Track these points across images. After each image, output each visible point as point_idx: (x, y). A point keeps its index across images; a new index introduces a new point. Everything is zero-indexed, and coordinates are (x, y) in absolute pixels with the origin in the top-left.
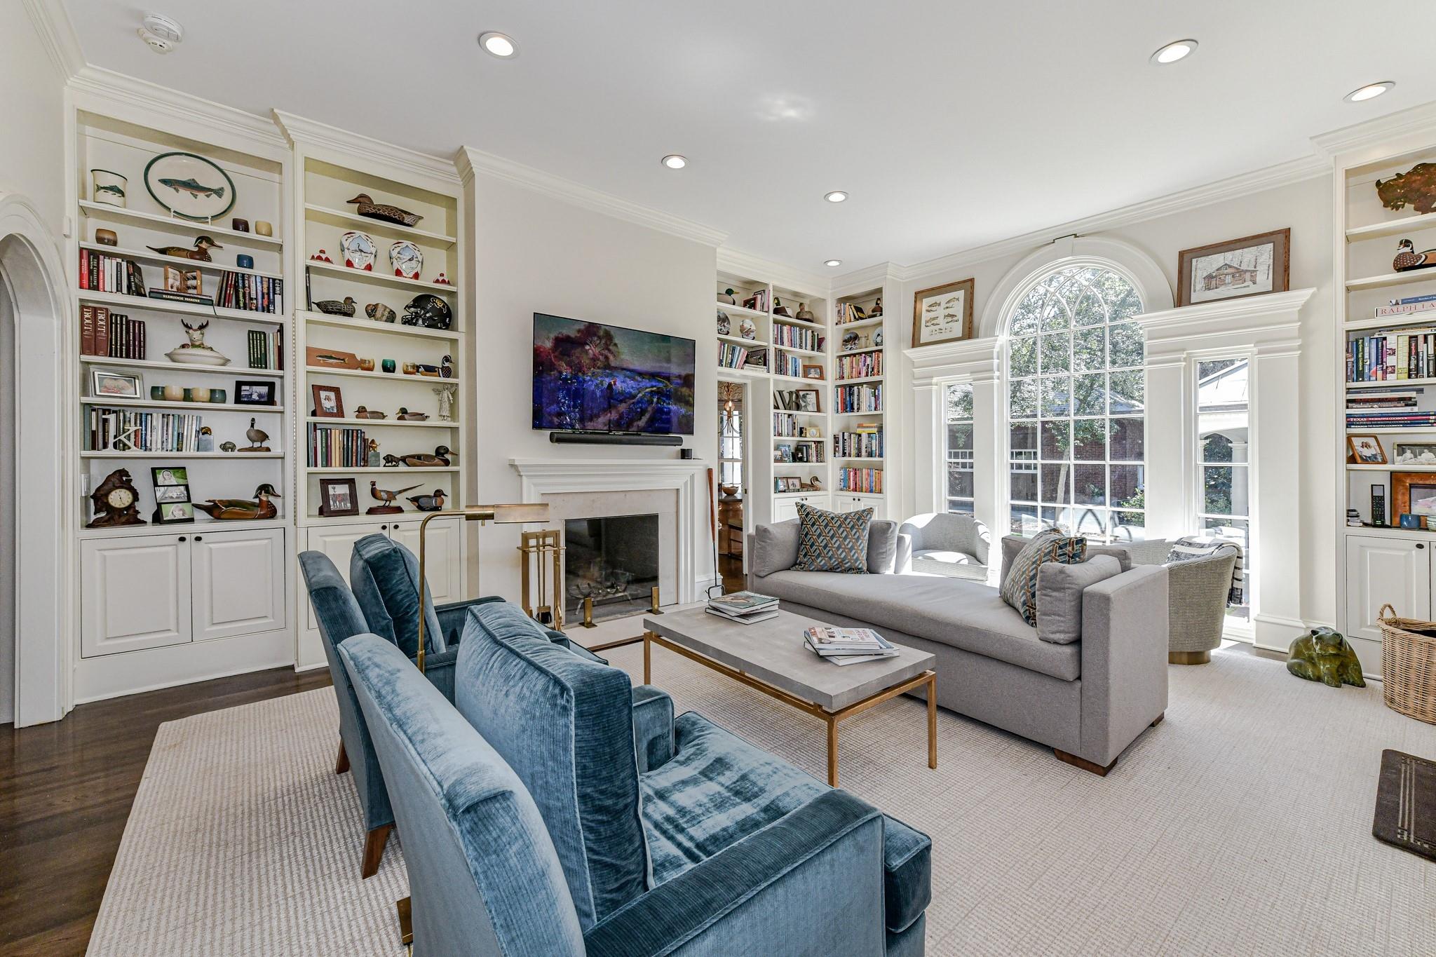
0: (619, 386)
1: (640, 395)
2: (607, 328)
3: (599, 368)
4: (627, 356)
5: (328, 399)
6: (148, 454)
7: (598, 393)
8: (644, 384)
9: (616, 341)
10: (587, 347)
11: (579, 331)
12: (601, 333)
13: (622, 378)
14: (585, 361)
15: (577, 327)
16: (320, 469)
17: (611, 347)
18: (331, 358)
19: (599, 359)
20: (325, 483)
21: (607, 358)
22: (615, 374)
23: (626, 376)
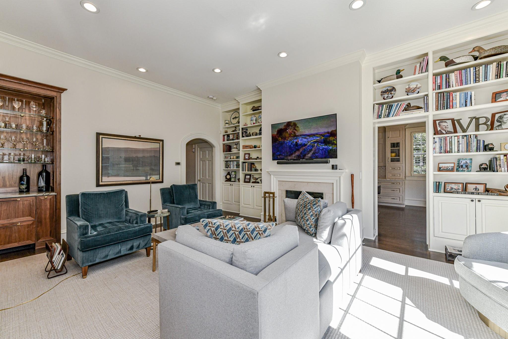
0: (300, 142)
1: (309, 144)
2: (294, 122)
3: (292, 137)
4: (302, 130)
5: (247, 156)
6: (230, 169)
7: (292, 146)
8: (310, 139)
9: (298, 125)
10: (288, 131)
11: (284, 126)
12: (292, 124)
13: (301, 139)
14: (287, 135)
15: (284, 125)
16: (244, 172)
17: (296, 128)
18: (247, 147)
19: (292, 134)
20: (246, 175)
21: (295, 133)
22: (298, 138)
23: (302, 138)
